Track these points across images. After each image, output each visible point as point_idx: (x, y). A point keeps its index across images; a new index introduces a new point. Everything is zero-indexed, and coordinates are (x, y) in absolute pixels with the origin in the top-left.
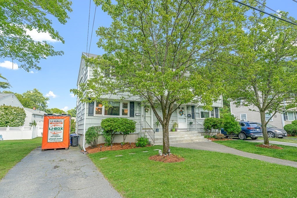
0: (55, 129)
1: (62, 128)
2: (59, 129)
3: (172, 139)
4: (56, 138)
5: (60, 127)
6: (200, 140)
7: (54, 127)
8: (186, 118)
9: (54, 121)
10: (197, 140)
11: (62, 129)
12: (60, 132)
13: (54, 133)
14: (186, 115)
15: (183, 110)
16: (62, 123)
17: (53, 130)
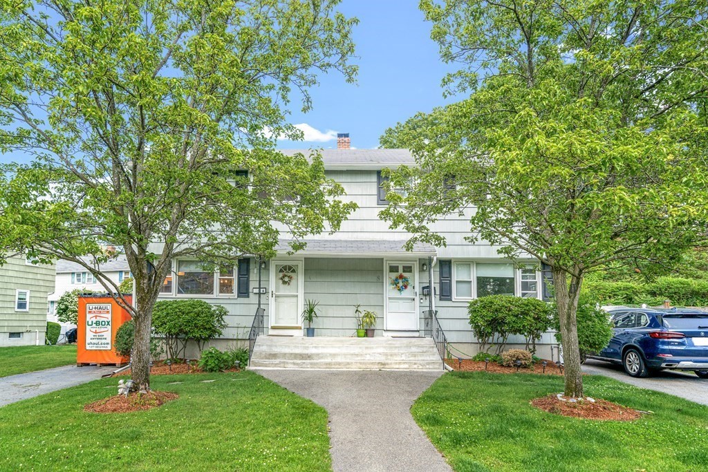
0: (96, 323)
1: (108, 322)
2: (103, 323)
3: (322, 358)
4: (100, 341)
5: (105, 320)
6: (416, 366)
7: (94, 321)
8: (417, 299)
9: (95, 308)
10: (402, 366)
11: (108, 324)
12: (106, 329)
13: (96, 333)
14: (418, 289)
15: (405, 275)
16: (108, 312)
17: (94, 325)
